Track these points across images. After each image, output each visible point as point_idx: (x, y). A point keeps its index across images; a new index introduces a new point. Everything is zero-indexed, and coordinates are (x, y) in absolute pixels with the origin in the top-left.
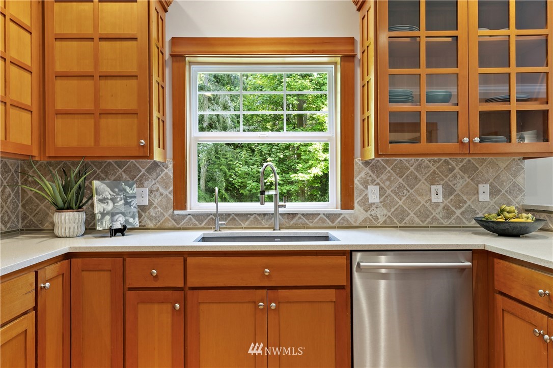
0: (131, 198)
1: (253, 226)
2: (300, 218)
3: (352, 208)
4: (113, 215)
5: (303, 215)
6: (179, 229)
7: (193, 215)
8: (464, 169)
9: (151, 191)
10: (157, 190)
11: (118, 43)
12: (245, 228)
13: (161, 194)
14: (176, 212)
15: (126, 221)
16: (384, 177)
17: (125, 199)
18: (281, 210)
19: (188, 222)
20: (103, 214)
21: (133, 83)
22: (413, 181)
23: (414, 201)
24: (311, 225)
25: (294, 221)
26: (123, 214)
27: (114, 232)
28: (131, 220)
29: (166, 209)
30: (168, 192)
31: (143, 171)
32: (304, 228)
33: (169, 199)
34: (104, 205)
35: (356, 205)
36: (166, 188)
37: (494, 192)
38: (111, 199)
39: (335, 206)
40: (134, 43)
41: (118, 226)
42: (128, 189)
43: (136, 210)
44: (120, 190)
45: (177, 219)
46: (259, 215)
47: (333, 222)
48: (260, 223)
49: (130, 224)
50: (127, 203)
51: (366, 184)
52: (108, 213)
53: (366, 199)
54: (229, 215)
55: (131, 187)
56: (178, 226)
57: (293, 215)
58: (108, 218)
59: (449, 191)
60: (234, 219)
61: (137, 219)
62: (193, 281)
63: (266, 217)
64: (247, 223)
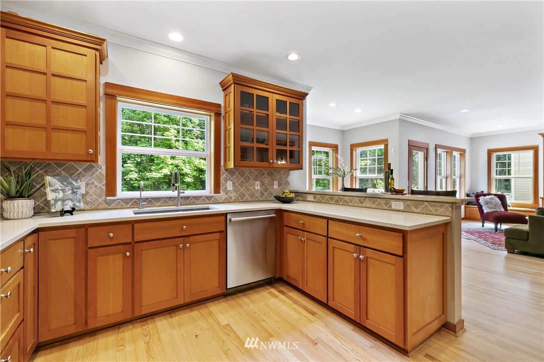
0: (76, 188)
1: (163, 205)
2: (191, 199)
3: (220, 193)
4: (63, 201)
5: (193, 197)
6: (111, 209)
7: (121, 200)
8: (268, 174)
9: (87, 184)
10: (93, 183)
12: (158, 206)
13: (96, 186)
14: (108, 198)
15: (74, 205)
16: (235, 177)
17: (72, 190)
18: (182, 195)
19: (117, 204)
20: (56, 201)
21: (83, 110)
22: (247, 179)
23: (248, 189)
24: (198, 203)
25: (188, 201)
26: (71, 200)
28: (78, 204)
29: (100, 196)
30: (102, 185)
31: (80, 170)
32: (194, 204)
33: (102, 189)
34: (57, 194)
35: (221, 191)
36: (100, 182)
37: (280, 184)
38: (61, 190)
39: (209, 192)
40: (84, 83)
41: (68, 208)
42: (74, 183)
43: (81, 197)
44: (68, 184)
45: (109, 203)
46: (167, 198)
47: (209, 200)
48: (168, 203)
49: (77, 206)
50: (73, 192)
51: (226, 180)
52: (59, 200)
53: (226, 188)
54: (147, 199)
55: (76, 181)
56: (109, 206)
57: (187, 198)
58: (59, 203)
59: (262, 184)
60: (150, 201)
61: (82, 203)
62: (138, 238)
63: (172, 199)
64: (159, 203)
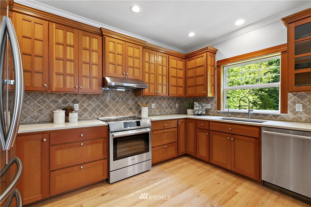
0: (203, 106)
1: (242, 117)
2: (261, 115)
3: (287, 113)
4: (198, 110)
5: (262, 114)
6: (218, 116)
7: (223, 112)
9: (211, 105)
10: (213, 105)
11: (200, 68)
12: (239, 117)
13: (214, 106)
14: (218, 111)
15: (202, 112)
16: (306, 100)
17: (202, 107)
18: (251, 112)
19: (221, 114)
20: (196, 110)
21: (203, 77)
24: (266, 118)
25: (258, 116)
26: (201, 110)
27: (198, 115)
28: (203, 112)
29: (215, 110)
30: (215, 105)
31: (209, 99)
32: (262, 119)
33: (216, 107)
34: (196, 108)
36: (215, 104)
38: (198, 107)
40: (203, 67)
41: (199, 113)
42: (203, 104)
43: (204, 110)
44: (201, 105)
45: (218, 113)
46: (244, 113)
47: (276, 118)
48: (245, 116)
49: (203, 113)
50: (202, 108)
51: (294, 103)
52: (197, 110)
53: (294, 109)
54: (234, 113)
55: (204, 104)
56: (218, 114)
57: (257, 114)
58: (197, 111)
60: (235, 114)
61: (205, 112)
63: (247, 114)
64: (240, 116)
